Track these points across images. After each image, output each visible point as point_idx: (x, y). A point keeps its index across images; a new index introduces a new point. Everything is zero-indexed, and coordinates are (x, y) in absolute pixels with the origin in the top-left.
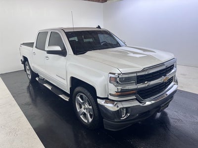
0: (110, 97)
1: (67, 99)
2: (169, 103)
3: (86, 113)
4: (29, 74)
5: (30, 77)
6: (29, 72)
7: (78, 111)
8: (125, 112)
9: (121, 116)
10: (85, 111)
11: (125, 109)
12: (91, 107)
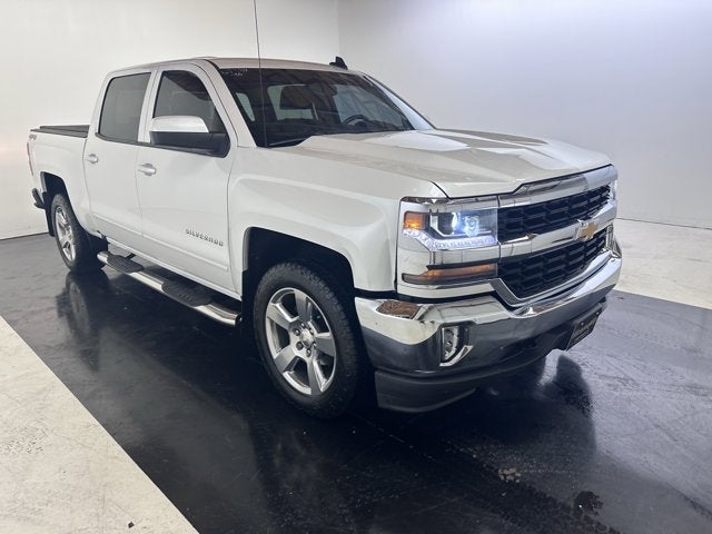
0: (405, 289)
1: (229, 319)
2: (596, 316)
3: (307, 360)
4: (67, 245)
5: (72, 255)
6: (67, 237)
7: (275, 356)
8: (455, 339)
9: (443, 355)
10: (302, 354)
11: (456, 331)
12: (327, 335)
